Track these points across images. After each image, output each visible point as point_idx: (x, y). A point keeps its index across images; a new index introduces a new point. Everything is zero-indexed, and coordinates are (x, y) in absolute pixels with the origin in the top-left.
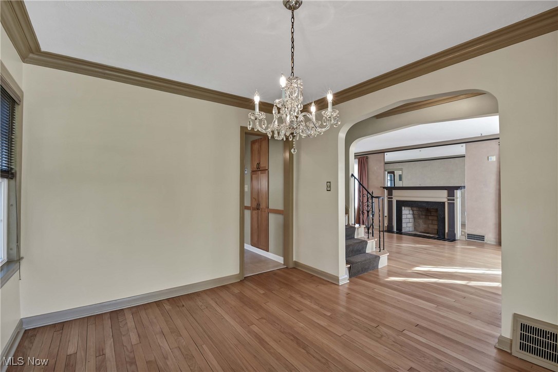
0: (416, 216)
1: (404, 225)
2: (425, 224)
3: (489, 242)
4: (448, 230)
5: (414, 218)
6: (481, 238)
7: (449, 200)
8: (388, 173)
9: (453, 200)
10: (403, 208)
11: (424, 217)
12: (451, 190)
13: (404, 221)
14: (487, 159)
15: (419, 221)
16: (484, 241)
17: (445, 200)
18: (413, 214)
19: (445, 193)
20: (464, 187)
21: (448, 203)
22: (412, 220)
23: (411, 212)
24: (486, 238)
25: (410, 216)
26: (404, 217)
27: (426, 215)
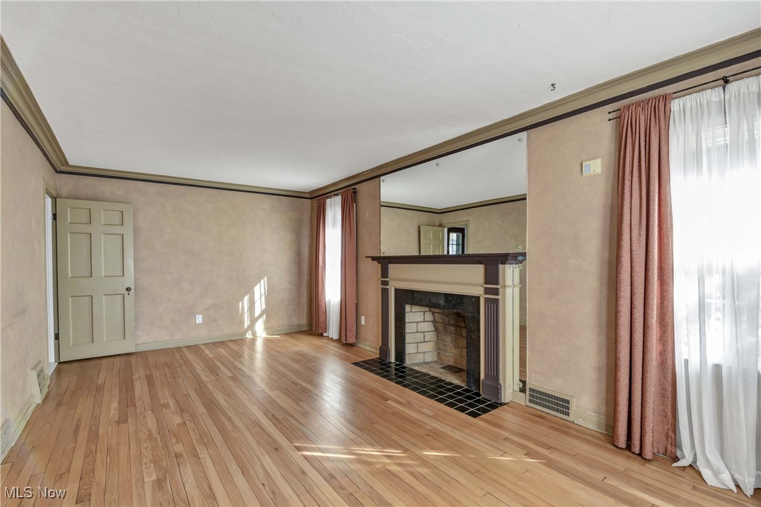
0: (440, 326)
1: (410, 349)
2: (456, 347)
3: (580, 422)
4: (486, 375)
5: (436, 330)
6: (562, 405)
7: (487, 291)
8: (451, 230)
9: (496, 292)
10: (408, 308)
11: (453, 329)
12: (492, 264)
13: (408, 338)
14: (579, 169)
15: (445, 338)
16: (568, 414)
17: (478, 290)
18: (434, 322)
19: (478, 271)
20: (524, 254)
21: (486, 299)
22: (431, 336)
23: (429, 317)
24: (573, 408)
25: (428, 327)
26: (409, 328)
27: (456, 326)
